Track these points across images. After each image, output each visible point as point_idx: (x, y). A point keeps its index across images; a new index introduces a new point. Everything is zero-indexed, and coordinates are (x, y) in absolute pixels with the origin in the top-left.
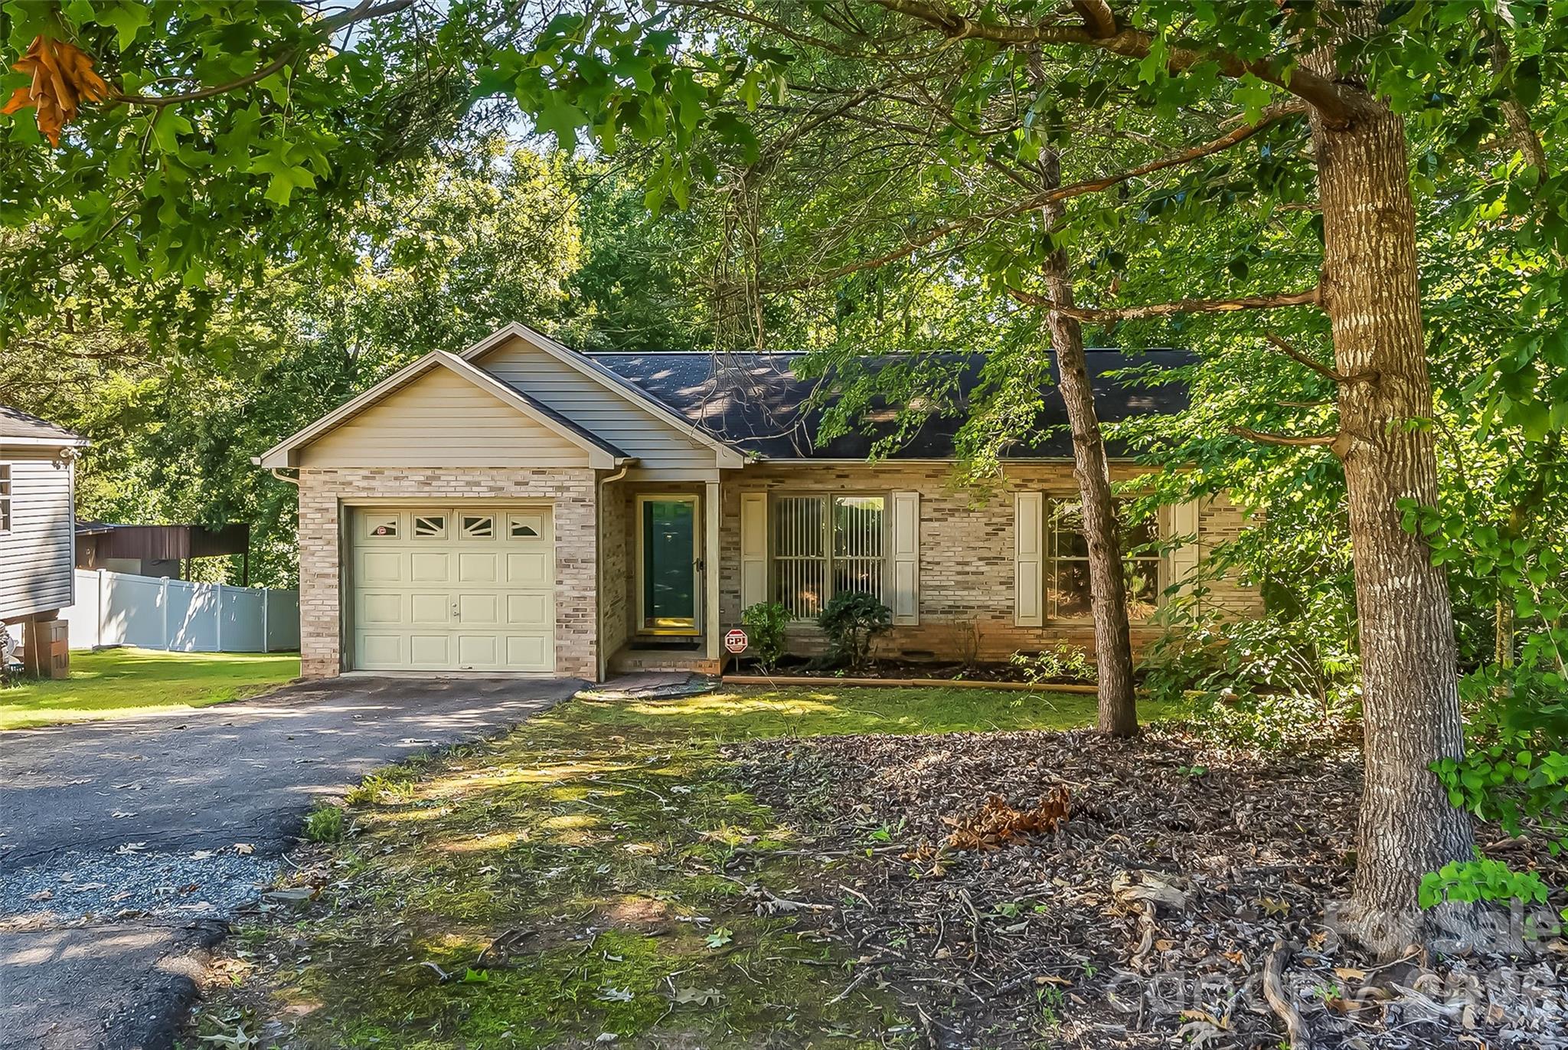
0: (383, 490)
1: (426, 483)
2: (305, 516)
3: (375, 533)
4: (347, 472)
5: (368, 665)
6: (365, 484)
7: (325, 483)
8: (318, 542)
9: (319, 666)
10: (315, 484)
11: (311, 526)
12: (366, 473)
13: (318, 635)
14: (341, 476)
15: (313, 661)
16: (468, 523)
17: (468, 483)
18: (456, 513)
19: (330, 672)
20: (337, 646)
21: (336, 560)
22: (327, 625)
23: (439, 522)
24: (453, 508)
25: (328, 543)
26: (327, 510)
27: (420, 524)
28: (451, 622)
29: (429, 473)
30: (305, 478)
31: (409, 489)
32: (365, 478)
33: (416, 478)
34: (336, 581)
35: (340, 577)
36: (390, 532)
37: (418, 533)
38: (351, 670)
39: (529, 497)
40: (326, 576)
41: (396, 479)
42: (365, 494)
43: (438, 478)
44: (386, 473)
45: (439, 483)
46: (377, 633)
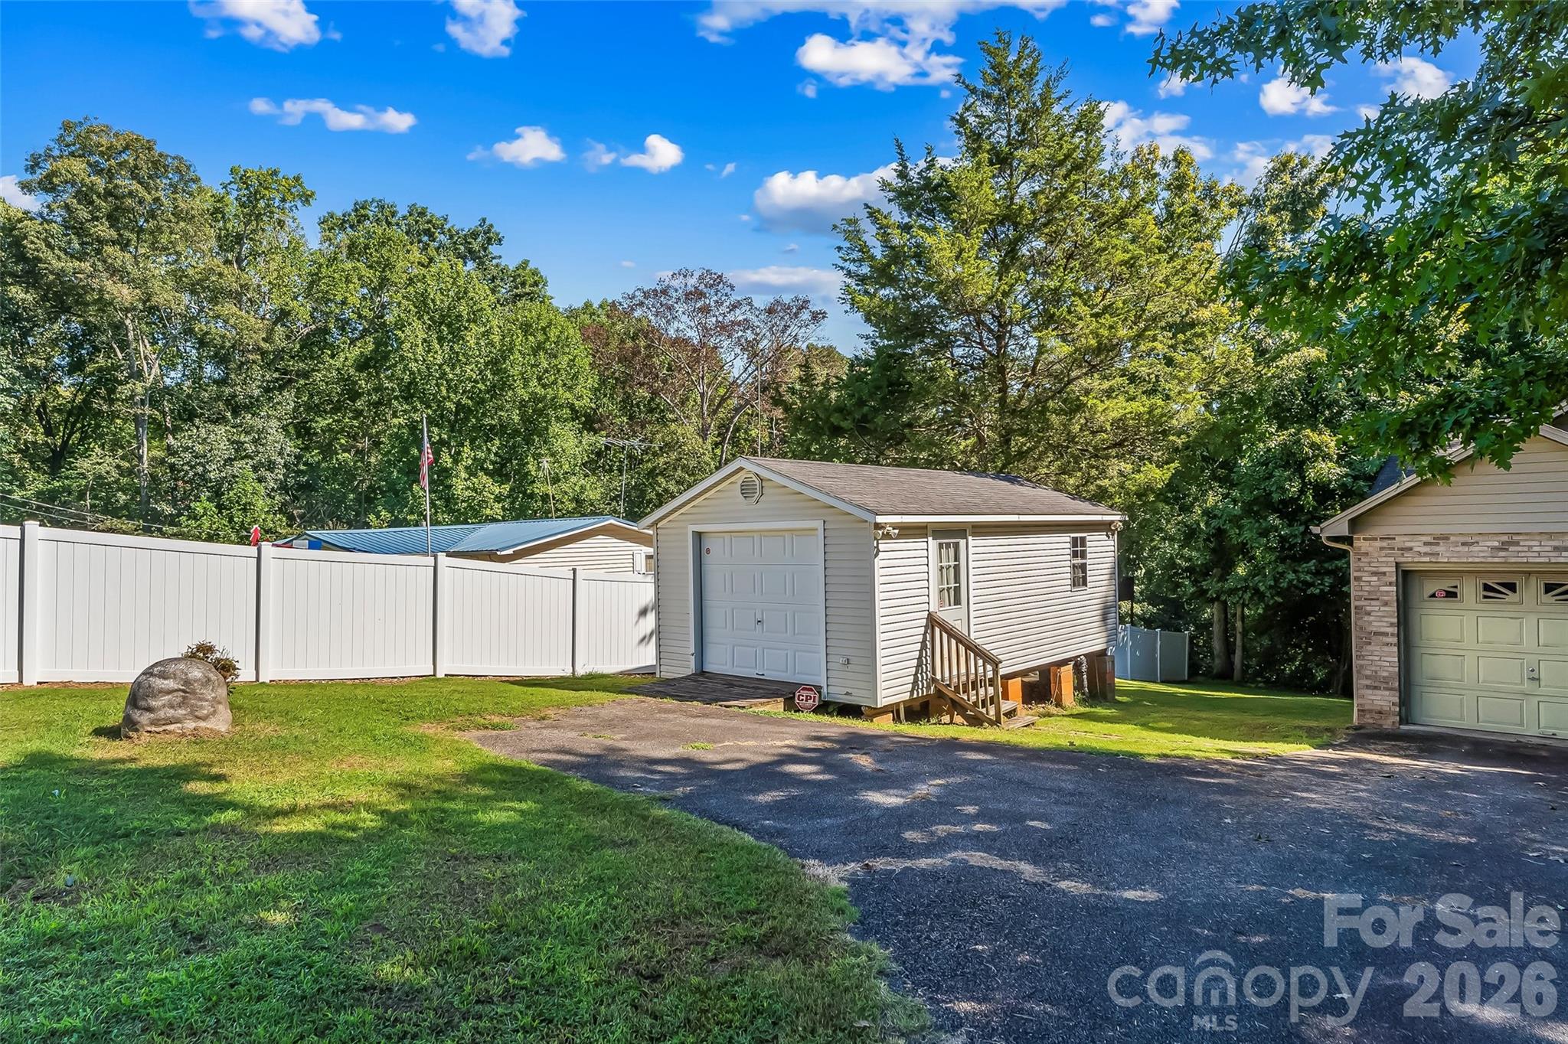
0: (1447, 555)
1: (1504, 547)
2: (1357, 579)
3: (1433, 596)
4: (1406, 538)
5: (1427, 720)
6: (1427, 549)
7: (1382, 549)
8: (1373, 603)
9: (1376, 716)
10: (1370, 549)
11: (1367, 588)
12: (1429, 539)
13: (1376, 688)
14: (1399, 542)
15: (1370, 711)
16: (1549, 588)
17: (1556, 549)
18: (1533, 580)
19: (1389, 723)
20: (1397, 700)
21: (1395, 620)
22: (1386, 680)
23: (1512, 587)
24: (1529, 573)
25: (1386, 604)
26: (1384, 574)
27: (1487, 588)
28: (1527, 686)
29: (1505, 538)
30: (1360, 544)
31: (1481, 553)
32: (1426, 544)
33: (1489, 544)
34: (1395, 640)
35: (1398, 635)
36: (1451, 595)
37: (1485, 597)
38: (1407, 723)
40: (1385, 634)
41: (1463, 544)
42: (1427, 559)
43: (1517, 544)
44: (1452, 538)
45: (1520, 549)
46: (1431, 690)
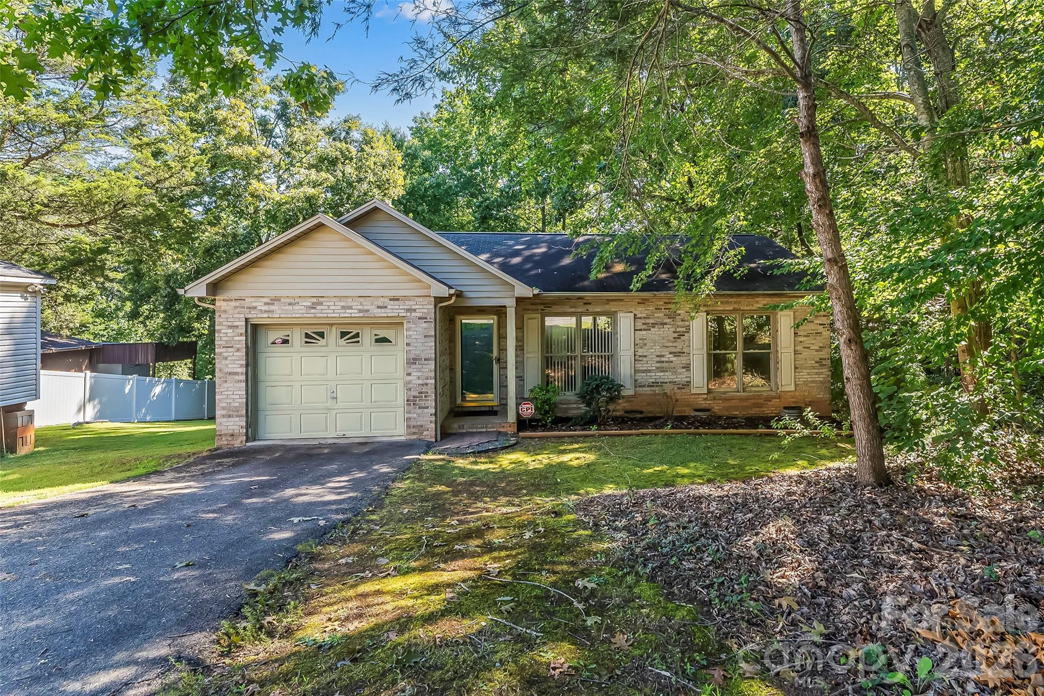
0: (279, 312)
1: (313, 307)
2: (220, 331)
3: (274, 343)
4: (253, 300)
5: (268, 436)
6: (266, 308)
7: (235, 307)
8: (229, 350)
9: (230, 438)
10: (228, 308)
11: (224, 339)
12: (267, 300)
13: (229, 416)
14: (248, 302)
15: (226, 435)
16: (343, 334)
17: (343, 307)
18: (334, 328)
19: (238, 443)
20: (244, 424)
21: (244, 362)
22: (236, 409)
23: (321, 335)
24: (332, 325)
25: (238, 350)
26: (237, 327)
27: (307, 335)
28: (330, 404)
29: (314, 300)
30: (220, 304)
31: (299, 311)
32: (266, 304)
33: (305, 304)
34: (244, 377)
35: (247, 374)
36: (285, 342)
37: (306, 342)
38: (254, 440)
39: (387, 317)
40: (236, 374)
41: (290, 304)
42: (266, 315)
43: (321, 304)
44: (283, 300)
45: (322, 307)
46: (274, 413)
